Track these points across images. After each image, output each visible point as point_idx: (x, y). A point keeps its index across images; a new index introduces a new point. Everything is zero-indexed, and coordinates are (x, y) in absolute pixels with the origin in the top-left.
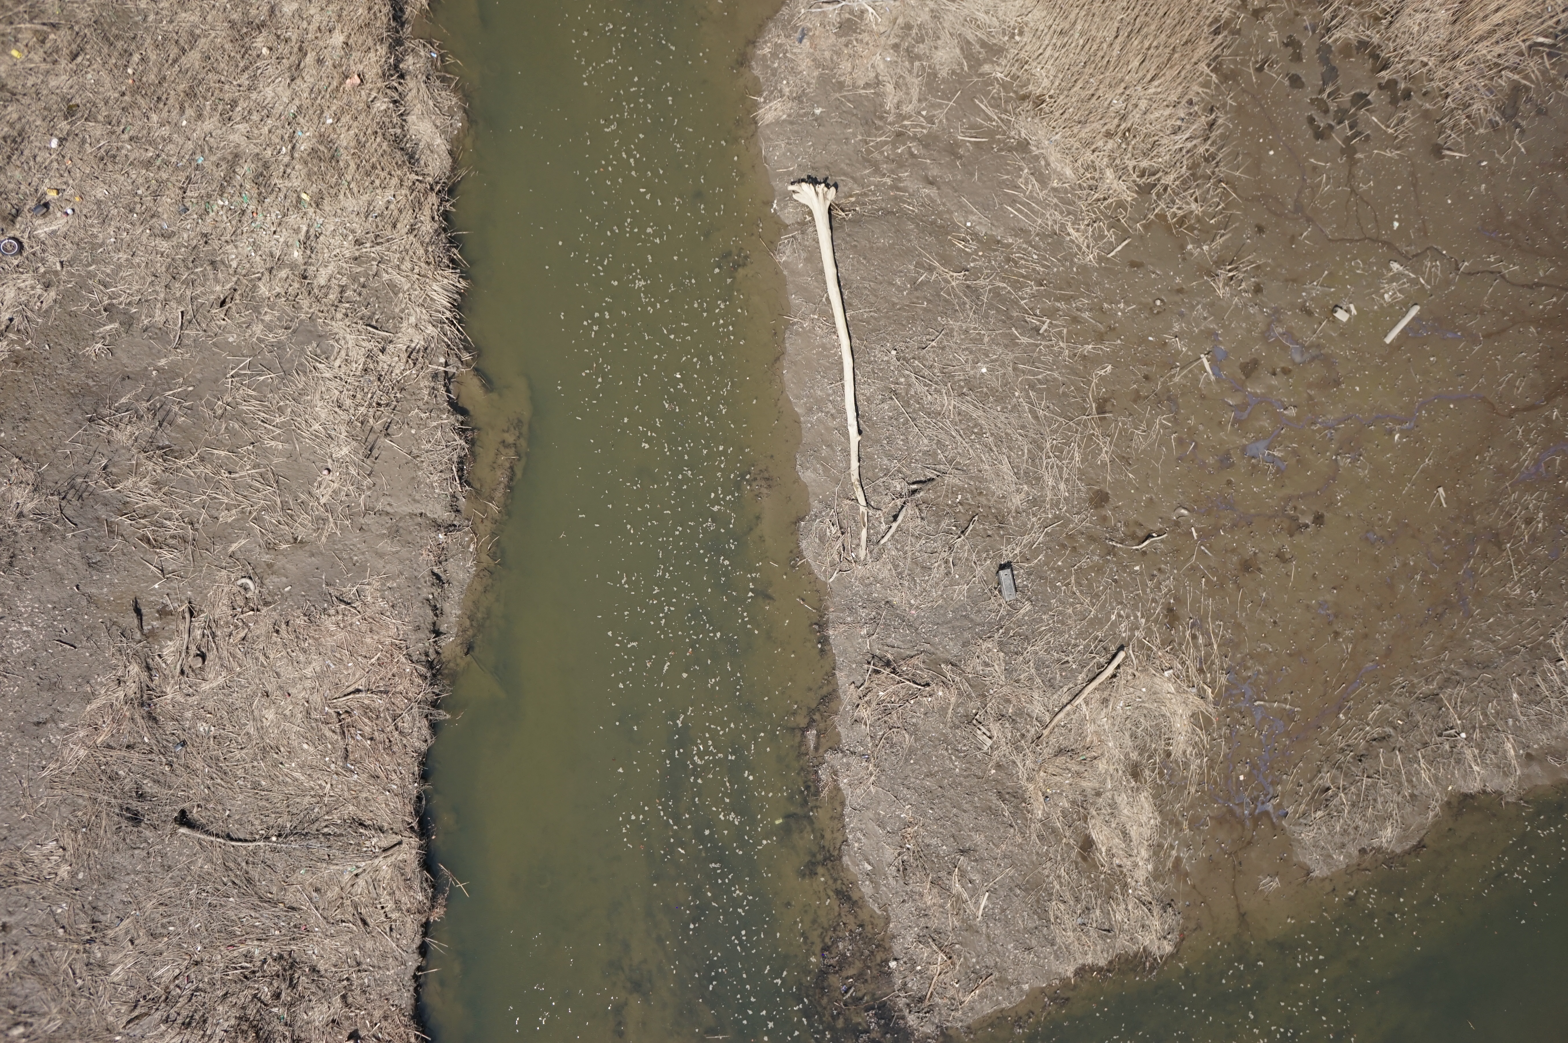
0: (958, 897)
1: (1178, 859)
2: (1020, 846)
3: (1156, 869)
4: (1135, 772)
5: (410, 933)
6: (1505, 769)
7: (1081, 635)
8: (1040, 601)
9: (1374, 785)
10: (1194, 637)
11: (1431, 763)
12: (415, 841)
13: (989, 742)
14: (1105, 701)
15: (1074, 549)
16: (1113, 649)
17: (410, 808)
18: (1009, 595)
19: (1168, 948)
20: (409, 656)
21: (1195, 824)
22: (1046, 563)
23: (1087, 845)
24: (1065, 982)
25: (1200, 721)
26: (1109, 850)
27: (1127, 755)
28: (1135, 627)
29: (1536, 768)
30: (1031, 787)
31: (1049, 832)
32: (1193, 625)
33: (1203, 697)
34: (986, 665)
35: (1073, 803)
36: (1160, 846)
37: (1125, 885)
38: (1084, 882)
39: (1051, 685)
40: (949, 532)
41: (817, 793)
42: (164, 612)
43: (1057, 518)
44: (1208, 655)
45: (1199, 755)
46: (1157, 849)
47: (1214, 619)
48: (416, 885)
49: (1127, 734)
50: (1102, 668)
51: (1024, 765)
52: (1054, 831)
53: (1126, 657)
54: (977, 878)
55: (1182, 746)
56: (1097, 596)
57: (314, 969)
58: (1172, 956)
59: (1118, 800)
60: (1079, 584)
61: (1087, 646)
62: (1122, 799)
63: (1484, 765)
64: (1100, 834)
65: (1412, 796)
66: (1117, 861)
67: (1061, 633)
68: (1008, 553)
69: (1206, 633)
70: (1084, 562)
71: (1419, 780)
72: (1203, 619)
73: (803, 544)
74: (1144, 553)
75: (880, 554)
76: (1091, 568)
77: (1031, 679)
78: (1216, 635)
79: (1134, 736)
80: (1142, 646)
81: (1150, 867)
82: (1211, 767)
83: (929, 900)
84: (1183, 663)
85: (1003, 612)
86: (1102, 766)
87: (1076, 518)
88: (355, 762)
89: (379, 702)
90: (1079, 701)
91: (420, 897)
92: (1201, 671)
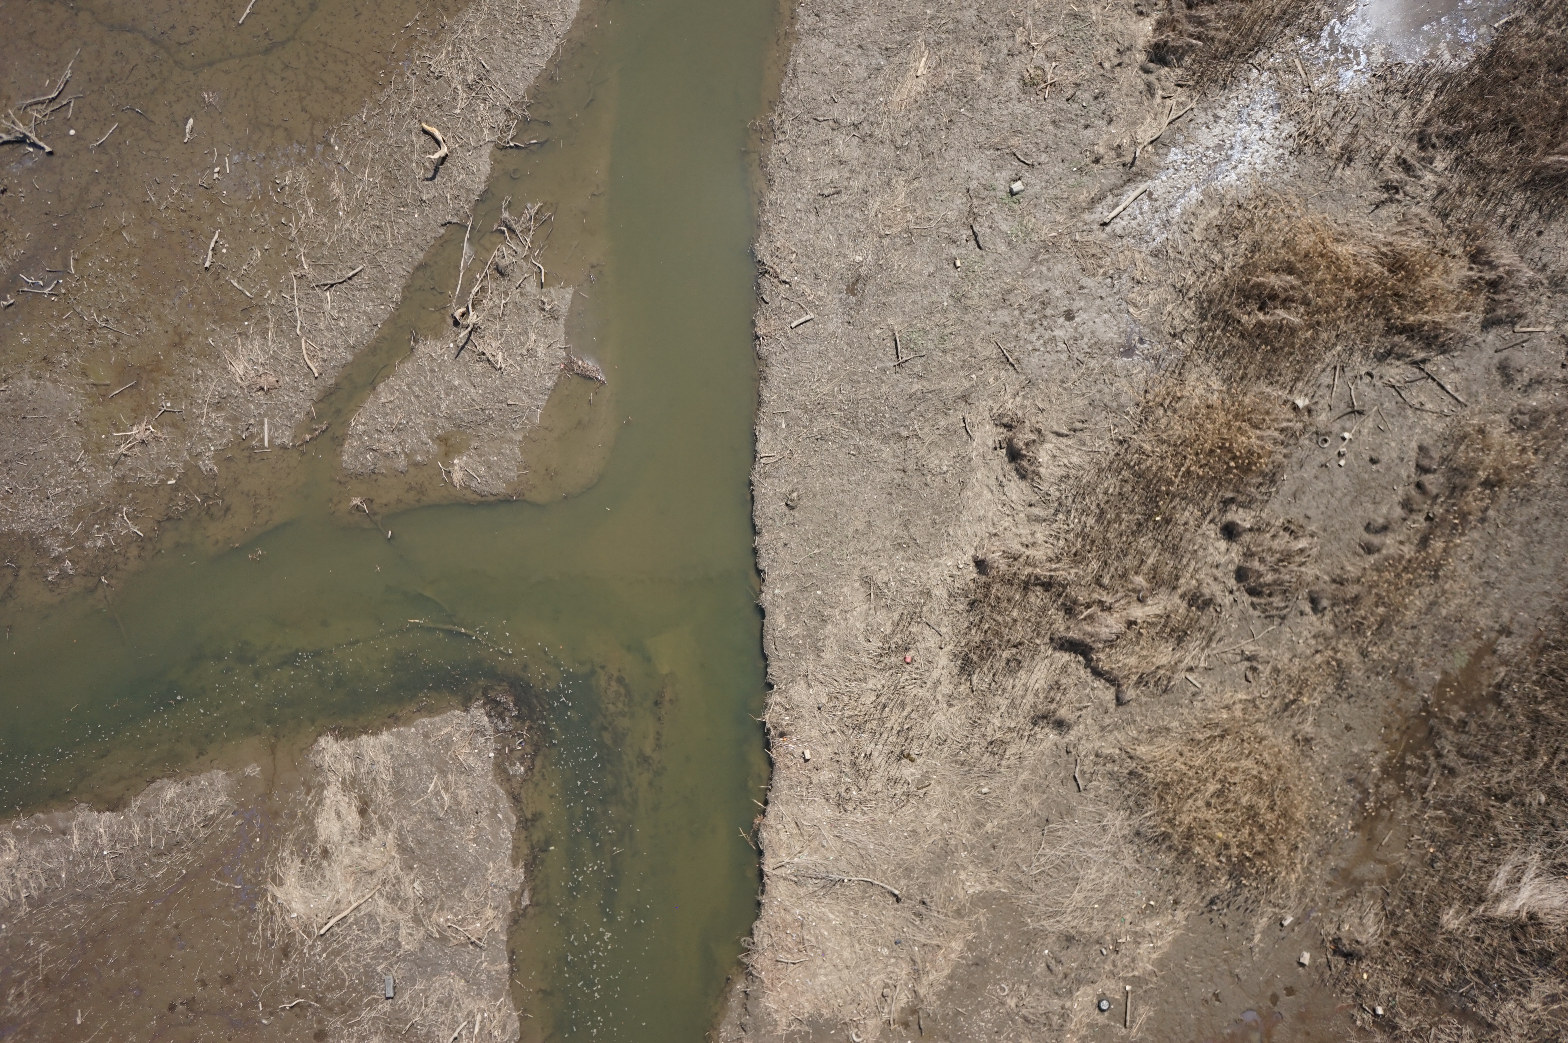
0: (447, 791)
1: (307, 794)
2: (404, 818)
3: (322, 791)
4: (325, 854)
5: (772, 814)
6: (83, 827)
7: (347, 946)
8: (369, 972)
9: (171, 827)
10: (273, 936)
11: (131, 836)
12: (766, 869)
13: (415, 885)
14: (338, 902)
15: (343, 1003)
16: (328, 934)
17: (768, 888)
18: (389, 979)
19: (322, 741)
20: (762, 982)
21: (293, 815)
22: (362, 996)
23: (362, 812)
24: (389, 728)
25: (278, 881)
26: (350, 806)
27: (330, 865)
28: (312, 947)
29: (61, 825)
30: (393, 853)
31: (385, 823)
32: (272, 944)
33: (274, 898)
34: (411, 935)
35: (368, 839)
36: (317, 804)
37: (343, 783)
38: (368, 789)
39: (371, 917)
40: (422, 1025)
41: (526, 865)
42: (906, 1025)
43: (351, 1026)
44: (266, 923)
45: (283, 859)
46: (320, 802)
47: (258, 946)
48: (766, 842)
49: (327, 878)
50: (338, 924)
51: (395, 868)
52: (382, 823)
53: (321, 928)
54: (434, 801)
55: (293, 865)
56: (333, 970)
57: (827, 800)
58: (320, 735)
59: (339, 837)
60: (344, 980)
61: (344, 938)
62: (337, 838)
63: (96, 832)
64: (353, 818)
65: (148, 816)
66: (346, 799)
67: (360, 949)
68: (386, 1007)
69: (265, 937)
70: (337, 994)
71: (141, 826)
72: (265, 947)
73: (517, 1025)
74: (297, 996)
75: (468, 1015)
76: (334, 989)
77: (384, 921)
78: (258, 935)
79: (323, 877)
80: (309, 935)
81: (326, 793)
82: (277, 849)
83: (465, 793)
84: (283, 919)
85: (396, 967)
86: (347, 861)
87: (338, 1024)
88: (797, 920)
89: (782, 956)
90: (355, 905)
91: (765, 834)
92: (272, 913)
